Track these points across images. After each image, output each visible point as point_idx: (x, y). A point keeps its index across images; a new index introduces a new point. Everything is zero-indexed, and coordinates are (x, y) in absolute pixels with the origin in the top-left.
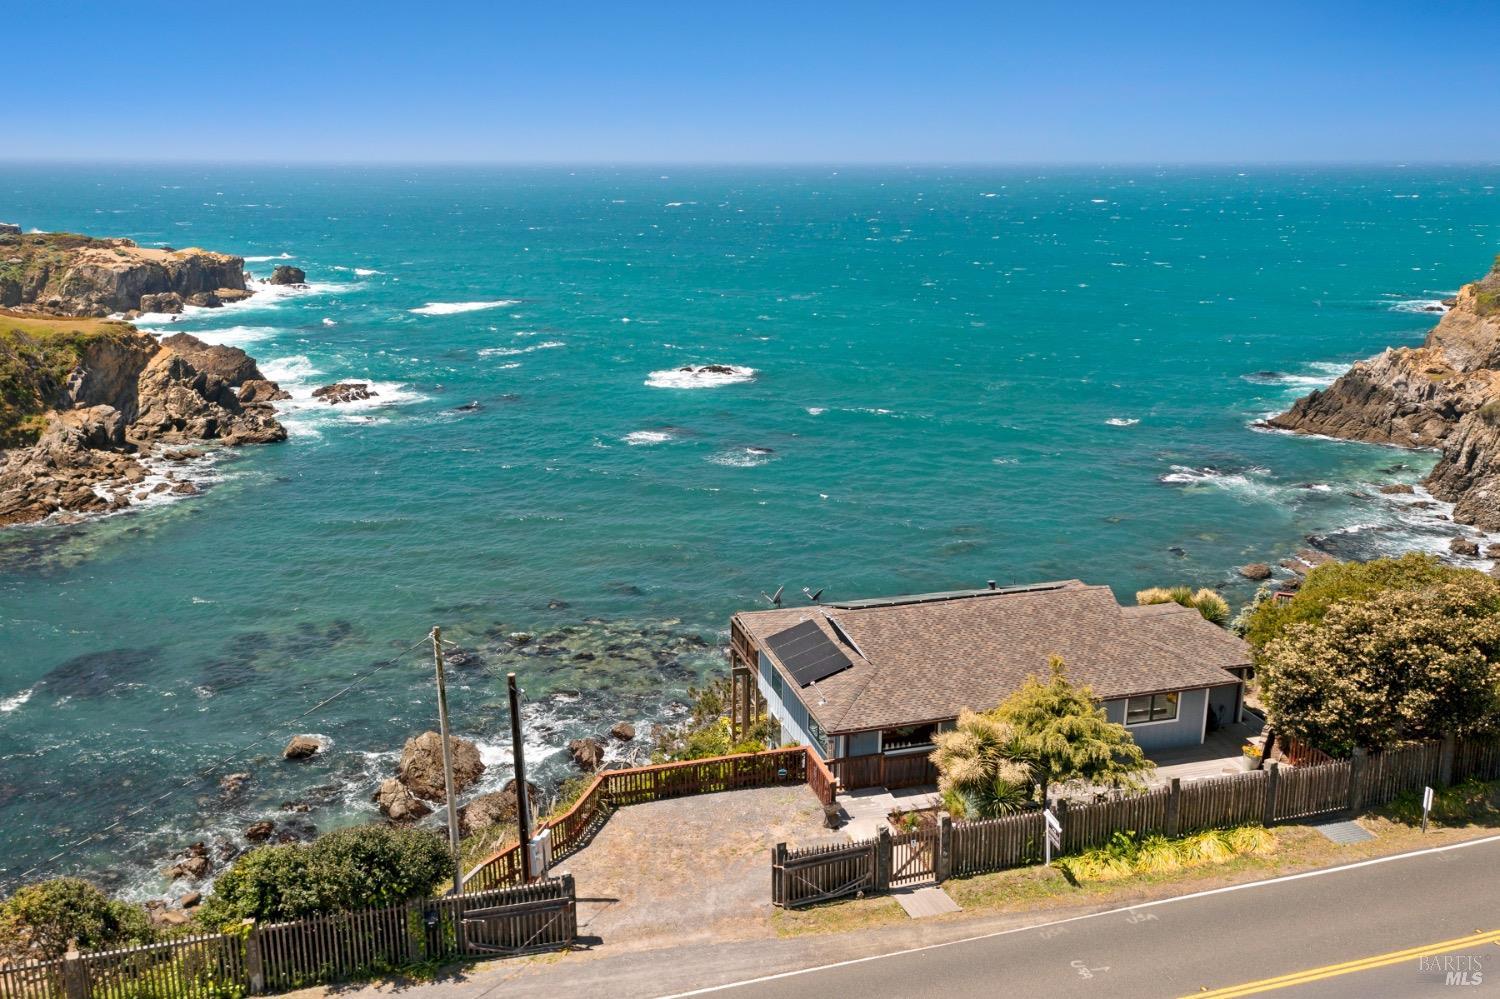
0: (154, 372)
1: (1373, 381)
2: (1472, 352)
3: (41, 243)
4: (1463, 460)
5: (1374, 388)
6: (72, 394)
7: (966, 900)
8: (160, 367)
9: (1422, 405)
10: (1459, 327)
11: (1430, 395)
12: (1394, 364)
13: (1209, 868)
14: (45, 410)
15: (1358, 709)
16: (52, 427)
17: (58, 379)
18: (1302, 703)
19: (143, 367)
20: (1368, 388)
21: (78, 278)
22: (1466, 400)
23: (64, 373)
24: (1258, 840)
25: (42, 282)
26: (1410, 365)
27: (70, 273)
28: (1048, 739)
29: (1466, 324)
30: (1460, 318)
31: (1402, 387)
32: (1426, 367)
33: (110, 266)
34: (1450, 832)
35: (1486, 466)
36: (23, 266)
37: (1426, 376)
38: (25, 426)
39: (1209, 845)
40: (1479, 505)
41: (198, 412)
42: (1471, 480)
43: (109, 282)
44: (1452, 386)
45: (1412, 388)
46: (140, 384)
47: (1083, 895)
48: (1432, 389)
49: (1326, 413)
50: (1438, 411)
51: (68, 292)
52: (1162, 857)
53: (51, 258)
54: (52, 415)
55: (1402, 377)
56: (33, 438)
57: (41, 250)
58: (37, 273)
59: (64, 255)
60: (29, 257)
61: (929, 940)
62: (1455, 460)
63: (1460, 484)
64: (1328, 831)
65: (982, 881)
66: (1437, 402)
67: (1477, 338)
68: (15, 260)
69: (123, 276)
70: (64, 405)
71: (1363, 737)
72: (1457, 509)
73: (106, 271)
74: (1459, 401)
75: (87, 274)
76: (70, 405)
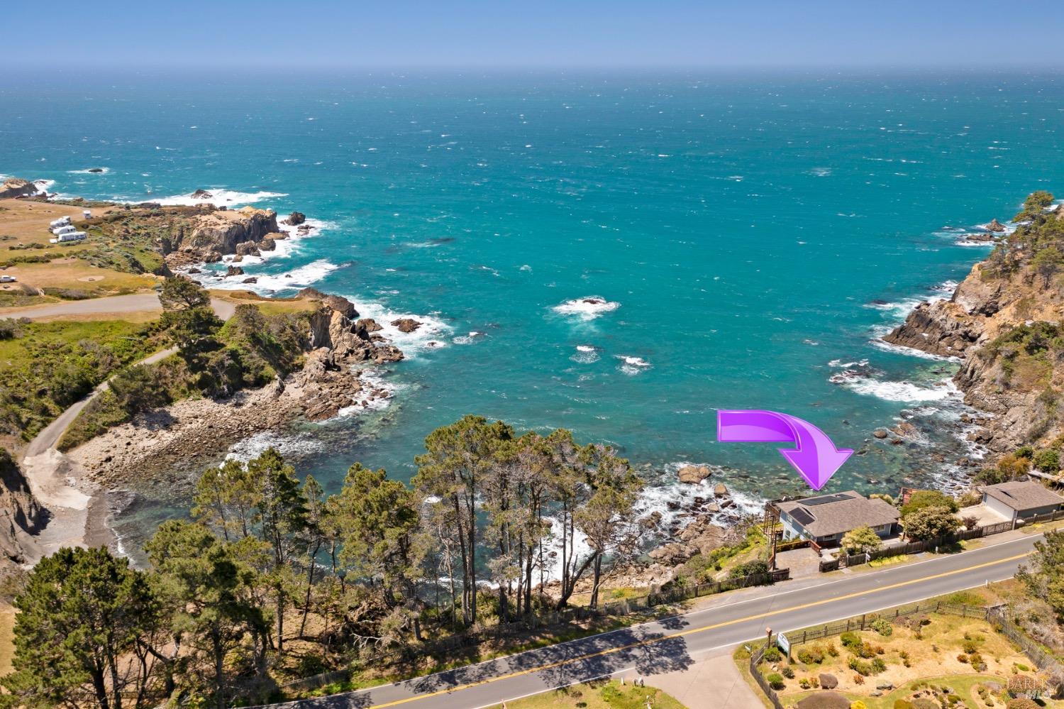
0: (335, 325)
1: (930, 316)
2: (978, 300)
3: (176, 213)
4: (968, 374)
5: (931, 321)
6: (311, 343)
7: (853, 570)
8: (336, 322)
9: (953, 332)
10: (972, 286)
11: (957, 328)
12: (941, 309)
13: (896, 563)
14: (303, 352)
15: (923, 532)
16: (309, 361)
17: (305, 336)
18: (912, 530)
19: (329, 323)
20: (928, 320)
21: (201, 236)
22: (974, 331)
23: (307, 332)
24: (904, 558)
25: (181, 238)
26: (948, 311)
27: (195, 233)
28: (865, 539)
29: (976, 285)
30: (973, 282)
31: (944, 322)
32: (955, 313)
33: (218, 228)
34: (941, 555)
35: (978, 377)
36: (169, 229)
37: (955, 318)
38: (297, 362)
39: (895, 559)
40: (974, 397)
41: (360, 346)
42: (972, 382)
43: (219, 238)
44: (967, 324)
45: (949, 323)
46: (331, 332)
47: (874, 569)
48: (958, 325)
49: (908, 337)
50: (961, 335)
51: (197, 244)
52: (887, 561)
53: (183, 223)
54: (306, 355)
55: (944, 317)
56: (301, 367)
57: (176, 218)
58: (177, 233)
59: (190, 220)
60: (172, 223)
61: (849, 578)
62: (965, 372)
63: (967, 384)
64: (917, 555)
65: (855, 567)
66: (960, 331)
67: (981, 293)
68: (165, 226)
69: (227, 234)
70: (309, 350)
71: (924, 536)
72: (965, 398)
73: (217, 231)
74: (970, 331)
75: (207, 233)
76: (311, 349)
